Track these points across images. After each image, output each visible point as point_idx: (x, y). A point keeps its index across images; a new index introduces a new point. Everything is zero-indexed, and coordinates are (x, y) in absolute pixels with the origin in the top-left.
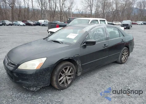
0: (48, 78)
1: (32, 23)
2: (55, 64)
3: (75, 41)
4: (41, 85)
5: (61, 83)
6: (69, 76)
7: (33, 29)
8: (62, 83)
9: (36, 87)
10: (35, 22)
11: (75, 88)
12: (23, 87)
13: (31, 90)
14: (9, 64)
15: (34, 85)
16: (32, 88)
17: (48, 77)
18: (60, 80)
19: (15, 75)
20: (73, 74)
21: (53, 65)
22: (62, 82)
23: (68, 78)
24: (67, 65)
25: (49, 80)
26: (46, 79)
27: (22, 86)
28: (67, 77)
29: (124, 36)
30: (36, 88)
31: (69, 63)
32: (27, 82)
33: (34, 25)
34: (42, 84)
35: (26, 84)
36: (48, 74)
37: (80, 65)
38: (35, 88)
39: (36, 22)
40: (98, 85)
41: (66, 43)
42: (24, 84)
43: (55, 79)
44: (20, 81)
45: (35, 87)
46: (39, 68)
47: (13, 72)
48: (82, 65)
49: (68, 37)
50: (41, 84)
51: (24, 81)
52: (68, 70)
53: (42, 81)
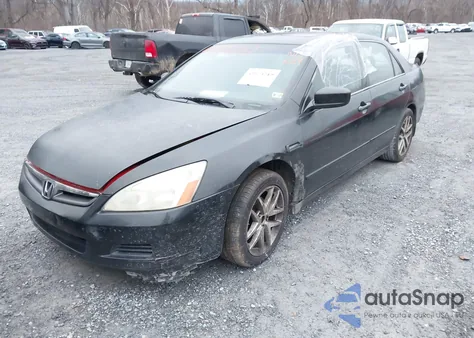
0: (216, 232)
1: (30, 38)
2: (235, 183)
3: (278, 96)
4: (195, 261)
5: (251, 245)
6: (272, 219)
7: (41, 60)
8: (255, 247)
9: (178, 268)
10: (41, 34)
11: (293, 255)
12: (128, 273)
13: (160, 281)
14: (55, 197)
15: (170, 264)
16: (163, 275)
17: (216, 230)
18: (249, 235)
19: (95, 234)
20: (282, 209)
21: (230, 185)
22: (255, 240)
23: (270, 224)
24: (269, 182)
25: (219, 239)
26: (210, 236)
27: (124, 272)
28: (265, 222)
29: (403, 71)
30: (178, 273)
31: (272, 174)
32: (145, 256)
33: (41, 46)
34: (197, 257)
35: (141, 262)
36: (218, 218)
37: (302, 178)
38: (174, 274)
39: (45, 34)
40: (361, 237)
41: (246, 106)
42: (134, 263)
43: (238, 235)
44: (114, 254)
45: (175, 269)
46: (187, 201)
47: (85, 226)
48: (306, 179)
49: (243, 81)
50: (194, 257)
51: (130, 255)
52: (269, 200)
53: (198, 245)
